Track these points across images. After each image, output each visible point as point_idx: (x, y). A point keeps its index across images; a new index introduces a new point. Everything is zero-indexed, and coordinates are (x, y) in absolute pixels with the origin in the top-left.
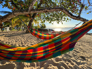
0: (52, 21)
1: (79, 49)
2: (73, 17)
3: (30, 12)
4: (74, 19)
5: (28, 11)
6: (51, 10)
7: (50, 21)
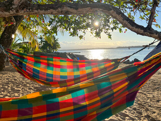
0: (80, 28)
1: (157, 111)
2: (137, 30)
3: (17, 11)
4: (138, 33)
5: (10, 9)
6: (80, 10)
7: (74, 29)
